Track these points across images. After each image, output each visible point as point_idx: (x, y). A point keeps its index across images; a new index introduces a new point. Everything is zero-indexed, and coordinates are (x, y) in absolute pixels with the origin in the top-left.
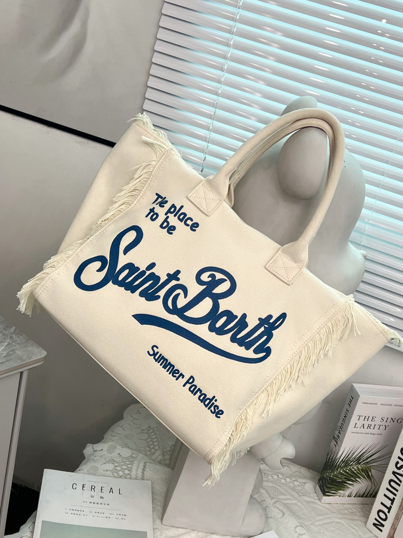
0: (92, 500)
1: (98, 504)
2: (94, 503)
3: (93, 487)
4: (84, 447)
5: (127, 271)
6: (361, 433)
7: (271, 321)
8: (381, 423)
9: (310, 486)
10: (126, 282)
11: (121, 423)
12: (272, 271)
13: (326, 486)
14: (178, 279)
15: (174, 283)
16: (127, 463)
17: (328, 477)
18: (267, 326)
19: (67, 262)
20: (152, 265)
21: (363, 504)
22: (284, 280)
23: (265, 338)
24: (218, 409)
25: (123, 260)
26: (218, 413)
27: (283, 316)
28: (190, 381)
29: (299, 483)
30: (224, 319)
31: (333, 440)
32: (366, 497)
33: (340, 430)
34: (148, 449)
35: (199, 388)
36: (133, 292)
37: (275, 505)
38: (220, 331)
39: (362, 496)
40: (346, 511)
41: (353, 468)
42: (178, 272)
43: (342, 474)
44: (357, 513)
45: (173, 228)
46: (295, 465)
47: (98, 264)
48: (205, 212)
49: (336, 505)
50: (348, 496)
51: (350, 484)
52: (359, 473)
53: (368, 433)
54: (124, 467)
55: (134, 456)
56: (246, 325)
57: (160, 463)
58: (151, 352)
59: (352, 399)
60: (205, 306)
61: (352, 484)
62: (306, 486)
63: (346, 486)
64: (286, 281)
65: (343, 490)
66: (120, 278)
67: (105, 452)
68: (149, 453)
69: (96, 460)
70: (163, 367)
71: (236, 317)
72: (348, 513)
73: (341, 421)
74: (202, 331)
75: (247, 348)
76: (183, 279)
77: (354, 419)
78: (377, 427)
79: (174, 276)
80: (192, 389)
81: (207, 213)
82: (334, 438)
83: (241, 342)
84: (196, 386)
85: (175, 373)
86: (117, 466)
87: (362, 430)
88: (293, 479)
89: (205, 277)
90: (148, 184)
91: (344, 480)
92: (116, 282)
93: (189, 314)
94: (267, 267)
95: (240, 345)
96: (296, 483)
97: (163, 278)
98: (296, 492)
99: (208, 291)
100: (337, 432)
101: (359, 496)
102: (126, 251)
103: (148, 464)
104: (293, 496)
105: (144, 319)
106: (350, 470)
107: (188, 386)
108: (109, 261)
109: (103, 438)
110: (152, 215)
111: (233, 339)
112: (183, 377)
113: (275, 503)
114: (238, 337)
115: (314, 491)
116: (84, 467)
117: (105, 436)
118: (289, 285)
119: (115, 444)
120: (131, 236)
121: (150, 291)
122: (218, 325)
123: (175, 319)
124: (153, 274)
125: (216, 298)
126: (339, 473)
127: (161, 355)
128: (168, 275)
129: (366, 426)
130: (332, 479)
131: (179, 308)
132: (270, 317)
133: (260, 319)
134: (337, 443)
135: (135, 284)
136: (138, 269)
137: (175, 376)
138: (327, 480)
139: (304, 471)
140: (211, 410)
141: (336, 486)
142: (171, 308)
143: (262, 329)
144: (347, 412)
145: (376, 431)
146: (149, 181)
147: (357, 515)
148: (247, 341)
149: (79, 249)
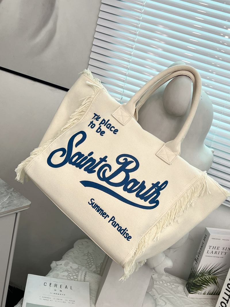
0: (55, 292)
1: (58, 294)
2: (56, 294)
3: (56, 285)
4: (51, 263)
5: (77, 157)
6: (211, 256)
7: (159, 185)
8: (223, 251)
9: (181, 288)
10: (77, 162)
11: (72, 250)
12: (160, 157)
13: (191, 288)
14: (106, 161)
15: (103, 163)
16: (75, 272)
17: (192, 282)
18: (157, 188)
19: (44, 151)
20: (91, 153)
21: (212, 299)
22: (166, 162)
23: (156, 195)
24: (128, 235)
25: (75, 150)
26: (128, 238)
27: (166, 183)
28: (112, 219)
29: (175, 286)
30: (132, 184)
31: (195, 261)
32: (214, 294)
33: (199, 254)
34: (88, 265)
35: (117, 224)
36: (80, 168)
37: (161, 298)
38: (130, 191)
39: (212, 294)
40: (202, 303)
41: (206, 277)
42: (106, 157)
43: (200, 281)
44: (209, 304)
45: (104, 132)
46: (173, 276)
47: (61, 153)
48: (122, 123)
49: (196, 299)
50: (203, 294)
51: (204, 287)
52: (210, 280)
53: (215, 257)
54: (74, 274)
55: (79, 268)
56: (145, 187)
57: (94, 272)
58: (90, 203)
59: (205, 236)
60: (122, 176)
61: (206, 287)
62: (179, 288)
63: (202, 288)
64: (168, 162)
65: (201, 290)
66: (73, 161)
67: (63, 266)
68: (88, 267)
69: (58, 270)
70: (97, 211)
71: (139, 183)
72: (204, 304)
73: (199, 250)
74: (119, 190)
75: (145, 201)
76: (109, 161)
77: (207, 248)
78: (220, 253)
79: (104, 159)
80: (113, 224)
81: (123, 124)
82: (195, 259)
83: (142, 197)
84: (116, 222)
85: (104, 214)
86: (69, 274)
87: (211, 255)
88: (171, 284)
89: (121, 160)
90: (89, 108)
91: (201, 284)
92: (71, 163)
93: (112, 181)
94: (157, 155)
95: (141, 199)
96: (173, 286)
97: (98, 160)
98: (173, 291)
99: (123, 168)
100: (197, 256)
101: (210, 294)
102: (77, 145)
103: (87, 273)
104: (171, 293)
105: (86, 184)
106: (205, 278)
107: (111, 222)
108: (67, 151)
109: (62, 258)
110: (92, 125)
111: (137, 195)
112: (108, 217)
113: (161, 297)
114: (140, 194)
115: (183, 291)
116: (51, 274)
117: (63, 257)
118: (169, 165)
119: (69, 261)
120: (80, 137)
121: (90, 168)
122: (129, 187)
123: (104, 184)
124: (92, 158)
125: (128, 172)
126: (198, 280)
127: (96, 204)
128: (100, 159)
129: (214, 252)
130: (194, 283)
131: (106, 177)
132: (159, 183)
133: (153, 184)
134: (197, 262)
135: (81, 164)
136: (83, 155)
137: (104, 217)
138: (191, 284)
139: (178, 279)
140: (124, 236)
141: (196, 287)
142: (102, 177)
143: (154, 190)
144: (203, 244)
145: (220, 255)
146: (90, 106)
147: (209, 305)
148: (145, 196)
149: (50, 145)
